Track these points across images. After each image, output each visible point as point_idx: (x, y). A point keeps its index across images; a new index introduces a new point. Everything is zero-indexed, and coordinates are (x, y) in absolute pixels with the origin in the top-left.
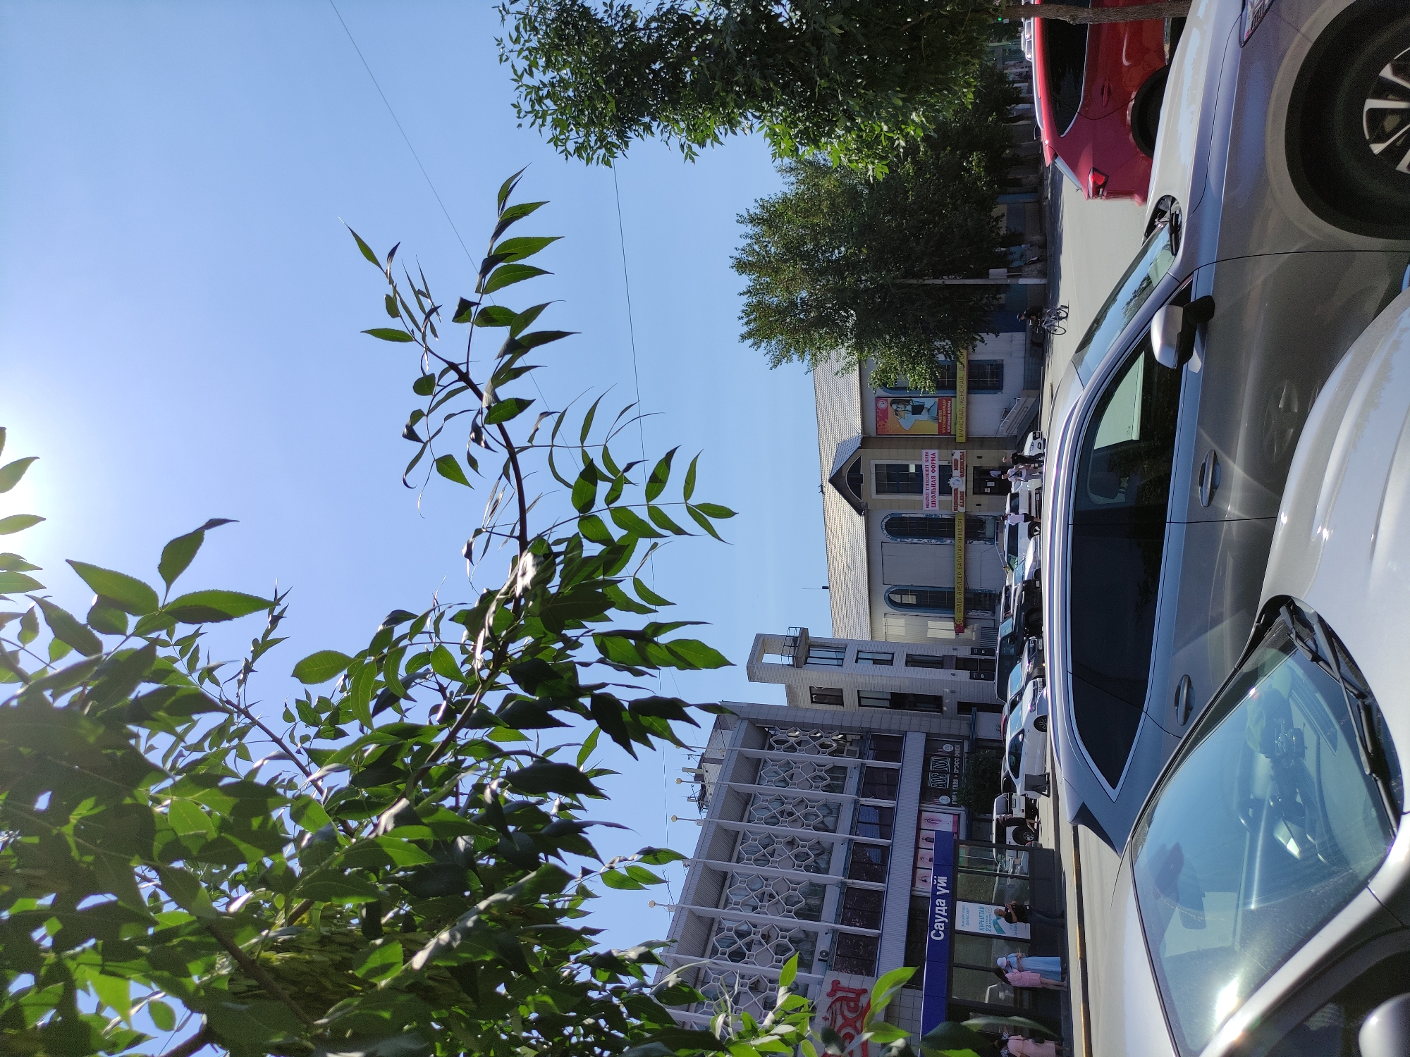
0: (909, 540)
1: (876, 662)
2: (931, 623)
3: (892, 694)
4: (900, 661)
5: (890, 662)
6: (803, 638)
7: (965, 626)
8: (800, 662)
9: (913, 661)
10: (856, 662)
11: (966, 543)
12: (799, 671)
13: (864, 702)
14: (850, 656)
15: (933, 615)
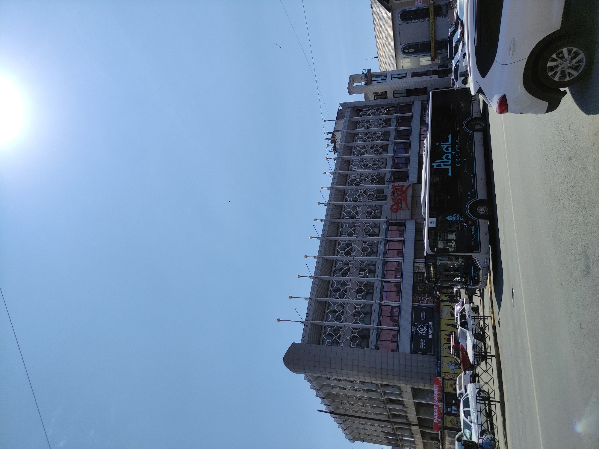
0: (410, 22)
1: (399, 78)
2: (421, 59)
3: (407, 90)
4: (409, 76)
5: (405, 77)
6: (369, 73)
7: (435, 58)
8: (369, 83)
9: (414, 75)
10: (392, 79)
11: (434, 18)
12: (369, 86)
13: (396, 95)
14: (389, 77)
15: (421, 55)
